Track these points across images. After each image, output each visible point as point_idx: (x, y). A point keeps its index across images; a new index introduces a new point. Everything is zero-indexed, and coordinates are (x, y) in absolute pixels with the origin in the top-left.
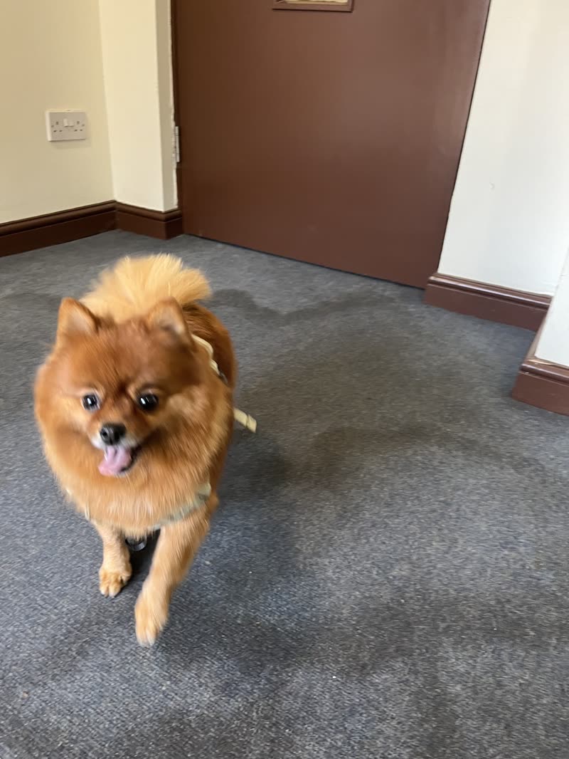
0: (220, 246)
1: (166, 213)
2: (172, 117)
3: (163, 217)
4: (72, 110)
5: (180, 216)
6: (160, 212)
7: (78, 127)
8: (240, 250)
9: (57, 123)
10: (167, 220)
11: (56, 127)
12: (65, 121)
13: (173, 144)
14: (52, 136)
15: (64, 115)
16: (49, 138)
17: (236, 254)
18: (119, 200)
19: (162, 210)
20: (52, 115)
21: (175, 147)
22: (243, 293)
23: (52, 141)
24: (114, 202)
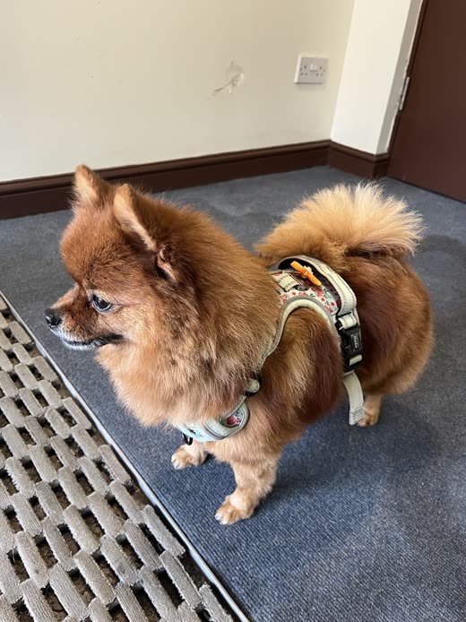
0: (422, 192)
1: (378, 156)
2: (406, 68)
3: (375, 159)
4: (319, 56)
5: (388, 160)
6: (372, 155)
7: (320, 72)
8: (442, 198)
9: (305, 67)
10: (378, 162)
11: (304, 71)
12: (312, 66)
13: (400, 93)
14: (299, 79)
15: (312, 60)
16: (296, 81)
17: (441, 201)
18: (334, 140)
19: (374, 152)
20: (303, 59)
21: (402, 96)
22: (456, 241)
23: (298, 83)
24: (329, 141)
